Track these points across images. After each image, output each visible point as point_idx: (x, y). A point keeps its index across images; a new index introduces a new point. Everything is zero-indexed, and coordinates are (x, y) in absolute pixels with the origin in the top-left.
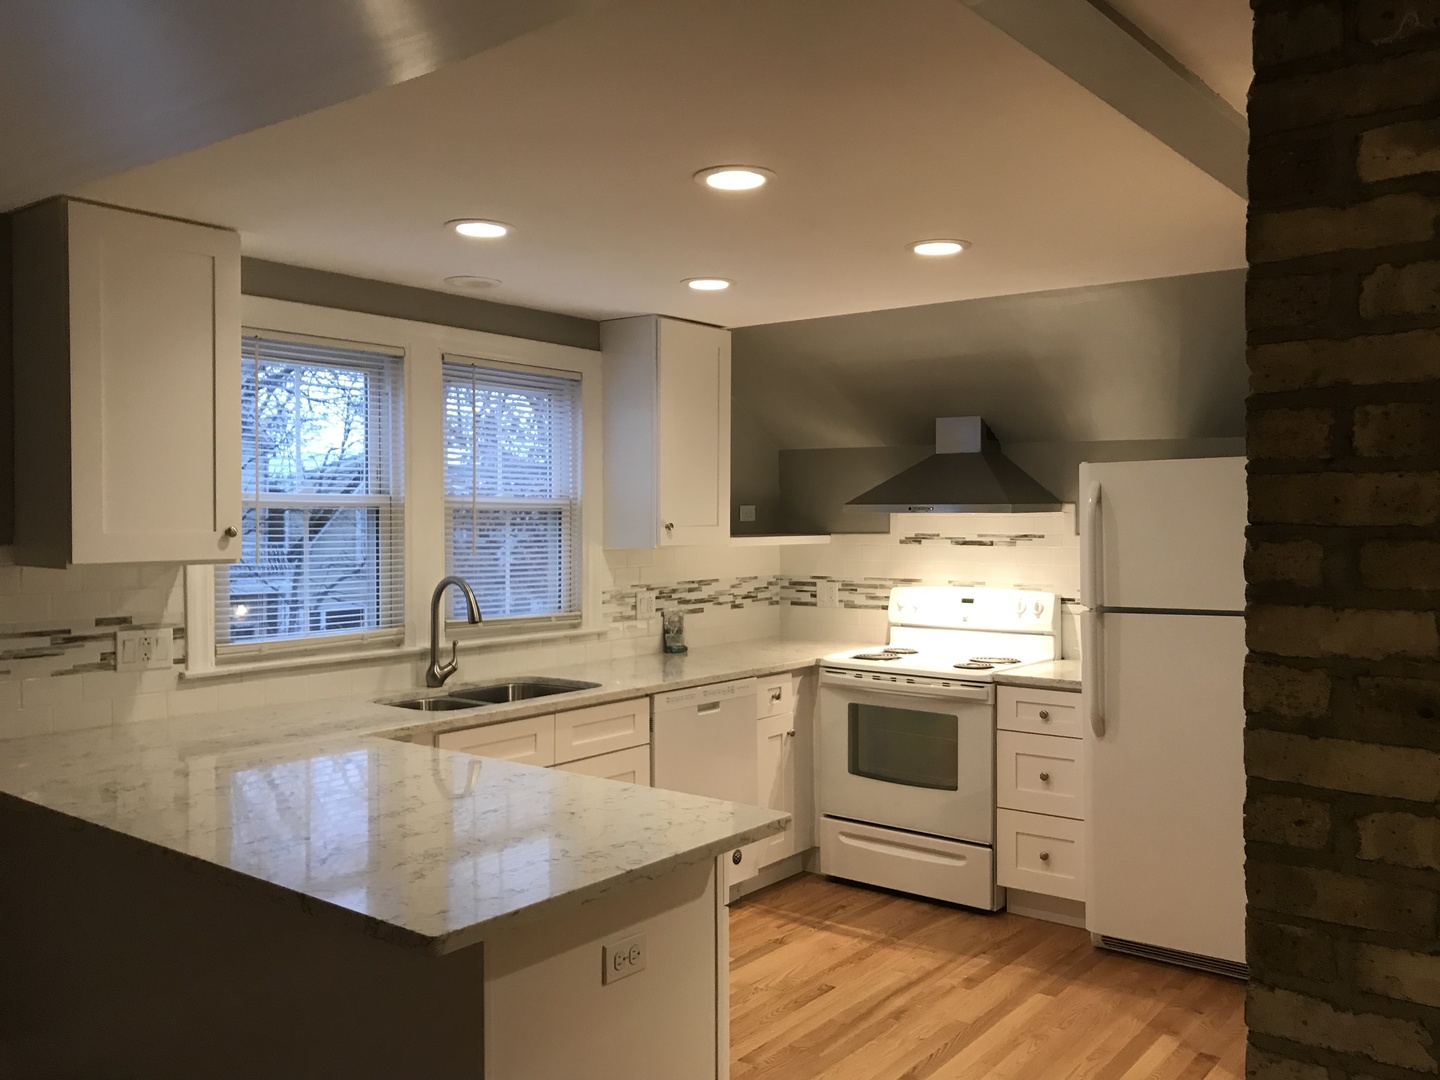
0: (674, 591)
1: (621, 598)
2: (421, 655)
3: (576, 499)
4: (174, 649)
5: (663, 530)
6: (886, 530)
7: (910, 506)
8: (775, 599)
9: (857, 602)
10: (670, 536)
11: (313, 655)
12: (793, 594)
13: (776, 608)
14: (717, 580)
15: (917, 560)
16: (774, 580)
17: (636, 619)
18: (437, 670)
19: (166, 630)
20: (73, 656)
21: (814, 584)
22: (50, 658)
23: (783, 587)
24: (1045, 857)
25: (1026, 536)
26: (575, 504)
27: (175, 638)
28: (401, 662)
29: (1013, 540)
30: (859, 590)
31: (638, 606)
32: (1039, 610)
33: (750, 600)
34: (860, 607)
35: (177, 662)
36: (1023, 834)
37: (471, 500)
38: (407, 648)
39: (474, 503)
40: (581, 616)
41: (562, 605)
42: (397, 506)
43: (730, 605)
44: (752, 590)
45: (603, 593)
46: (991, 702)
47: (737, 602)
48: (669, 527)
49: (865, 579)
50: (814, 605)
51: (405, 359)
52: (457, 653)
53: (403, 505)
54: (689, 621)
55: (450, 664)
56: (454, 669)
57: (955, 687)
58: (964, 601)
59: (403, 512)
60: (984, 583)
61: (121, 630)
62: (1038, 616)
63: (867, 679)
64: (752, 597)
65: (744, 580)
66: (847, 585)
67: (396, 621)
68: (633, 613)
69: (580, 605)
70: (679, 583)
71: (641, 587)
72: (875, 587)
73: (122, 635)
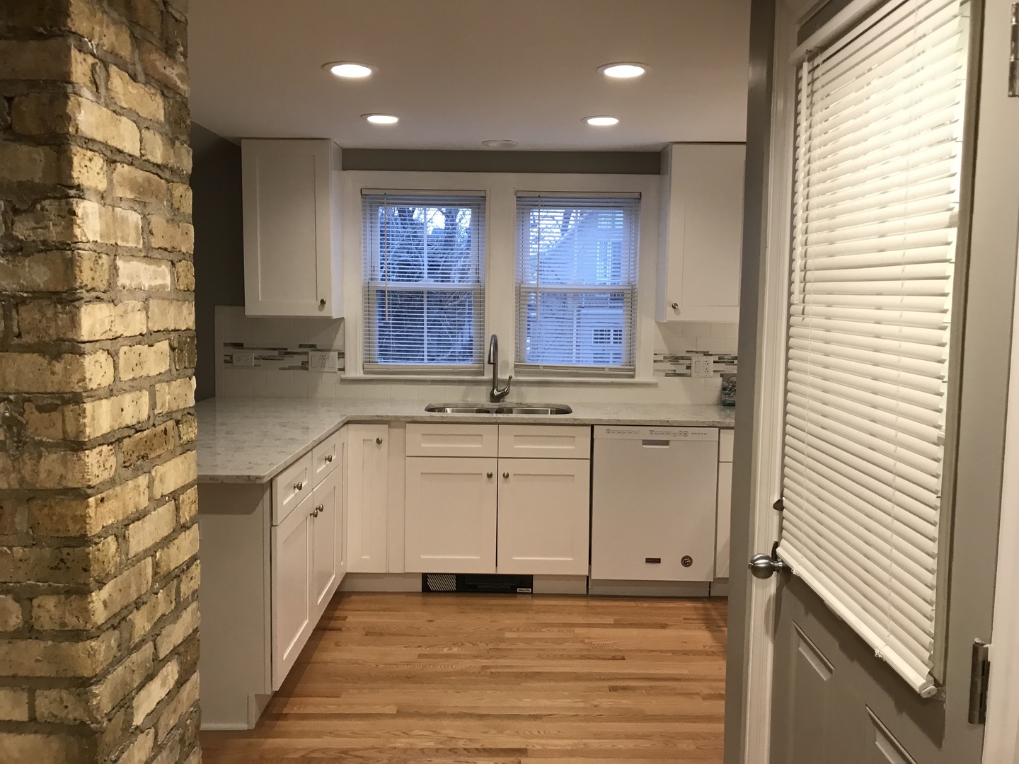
0: (735, 358)
1: (674, 359)
3: (635, 285)
4: (338, 364)
10: (677, 313)
11: (419, 375)
17: (690, 376)
18: (496, 393)
19: (334, 352)
20: (288, 361)
22: (277, 361)
26: (635, 289)
27: (339, 358)
31: (693, 367)
35: (340, 370)
39: (538, 288)
40: (634, 369)
41: (619, 360)
45: (655, 354)
48: (674, 306)
51: (487, 199)
52: (511, 383)
55: (504, 390)
56: (506, 393)
59: (484, 294)
61: (312, 351)
68: (688, 372)
69: (636, 361)
71: (697, 352)
73: (310, 353)
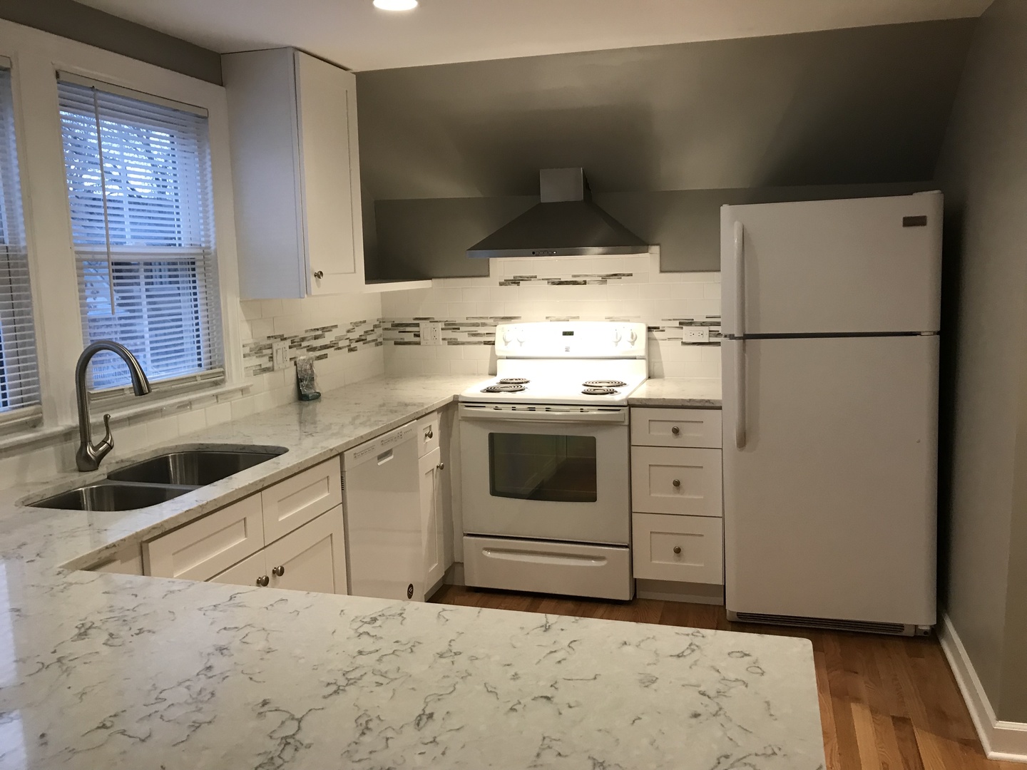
0: (303, 339)
1: (258, 351)
2: (67, 435)
3: (209, 248)
5: (313, 279)
6: (487, 274)
7: (533, 250)
8: (380, 340)
9: (460, 340)
10: (319, 285)
12: (396, 335)
13: (380, 348)
14: (336, 326)
15: (514, 299)
16: (378, 323)
17: (273, 370)
18: (90, 451)
21: (417, 325)
23: (386, 329)
24: (678, 551)
25: (615, 275)
26: (209, 254)
28: (43, 447)
29: (604, 279)
30: (462, 329)
31: (275, 358)
32: (634, 339)
33: (362, 343)
34: (463, 343)
36: (657, 533)
37: (104, 249)
38: (48, 429)
39: (108, 253)
40: (223, 373)
41: (203, 362)
42: (15, 257)
43: (347, 349)
44: (363, 334)
45: (244, 346)
46: (627, 423)
47: (352, 346)
48: (319, 275)
49: (467, 318)
50: (418, 343)
51: (13, 73)
52: (110, 426)
53: (25, 257)
54: (319, 367)
55: (104, 442)
56: (110, 447)
57: (595, 412)
58: (565, 334)
59: (26, 265)
60: (578, 318)
62: (633, 343)
63: (507, 410)
64: (363, 340)
65: (357, 324)
66: (449, 325)
67: (29, 397)
68: (269, 365)
69: (223, 360)
70: (306, 331)
71: (275, 337)
72: (477, 325)
